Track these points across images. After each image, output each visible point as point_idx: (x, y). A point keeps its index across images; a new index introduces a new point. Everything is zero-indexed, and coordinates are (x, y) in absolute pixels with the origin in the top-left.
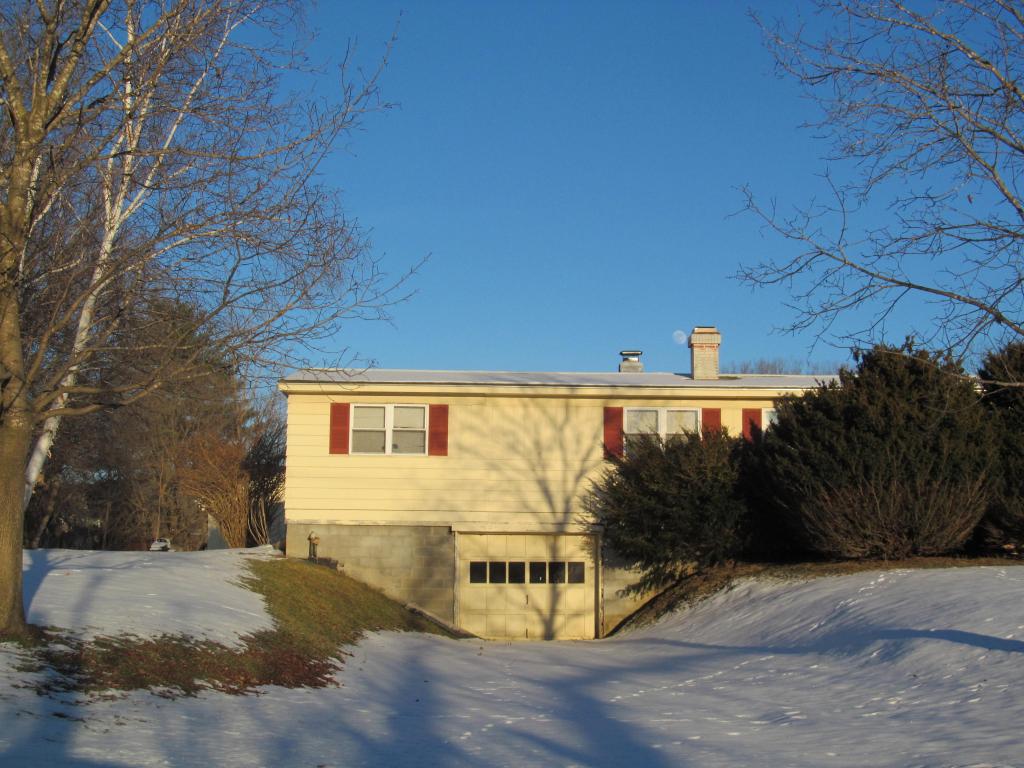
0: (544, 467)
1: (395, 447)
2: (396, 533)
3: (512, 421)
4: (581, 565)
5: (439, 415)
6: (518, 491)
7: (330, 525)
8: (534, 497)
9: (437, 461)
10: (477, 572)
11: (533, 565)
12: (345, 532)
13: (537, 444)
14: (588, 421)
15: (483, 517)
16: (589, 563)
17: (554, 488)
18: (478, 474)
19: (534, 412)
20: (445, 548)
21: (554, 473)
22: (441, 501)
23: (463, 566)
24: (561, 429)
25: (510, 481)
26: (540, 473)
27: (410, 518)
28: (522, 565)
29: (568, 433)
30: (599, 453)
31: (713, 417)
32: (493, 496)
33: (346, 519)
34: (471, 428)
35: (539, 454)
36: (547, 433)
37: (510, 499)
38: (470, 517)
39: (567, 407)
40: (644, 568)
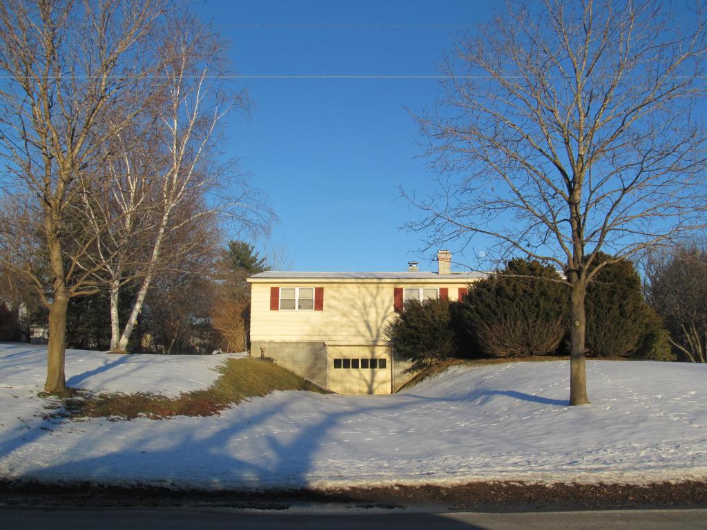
0: (367, 314)
1: (299, 307)
2: (301, 345)
3: (353, 294)
4: (385, 360)
5: (319, 292)
6: (356, 326)
7: (271, 342)
8: (363, 329)
9: (318, 313)
10: (337, 363)
11: (363, 360)
12: (277, 346)
13: (364, 305)
14: (387, 294)
15: (340, 338)
16: (388, 359)
17: (372, 325)
18: (337, 318)
19: (363, 290)
20: (323, 352)
21: (372, 317)
22: (321, 331)
23: (331, 361)
24: (375, 298)
25: (352, 321)
26: (366, 318)
27: (307, 339)
28: (358, 360)
29: (378, 300)
30: (392, 309)
31: (444, 292)
32: (345, 328)
33: (277, 339)
34: (334, 298)
35: (365, 309)
36: (369, 300)
37: (352, 330)
38: (334, 338)
39: (378, 288)
40: (413, 361)
